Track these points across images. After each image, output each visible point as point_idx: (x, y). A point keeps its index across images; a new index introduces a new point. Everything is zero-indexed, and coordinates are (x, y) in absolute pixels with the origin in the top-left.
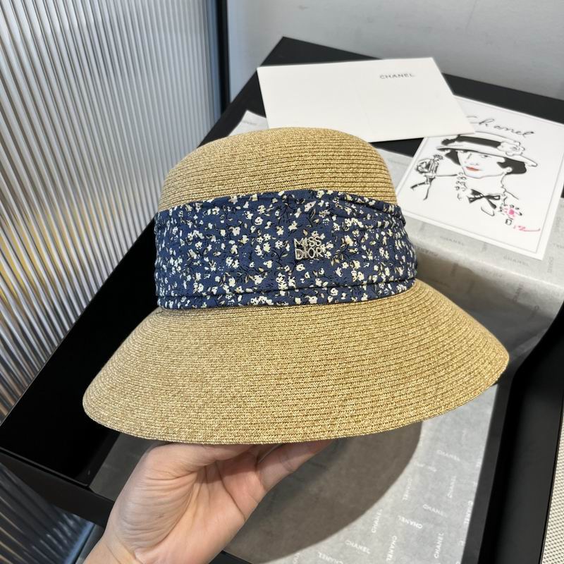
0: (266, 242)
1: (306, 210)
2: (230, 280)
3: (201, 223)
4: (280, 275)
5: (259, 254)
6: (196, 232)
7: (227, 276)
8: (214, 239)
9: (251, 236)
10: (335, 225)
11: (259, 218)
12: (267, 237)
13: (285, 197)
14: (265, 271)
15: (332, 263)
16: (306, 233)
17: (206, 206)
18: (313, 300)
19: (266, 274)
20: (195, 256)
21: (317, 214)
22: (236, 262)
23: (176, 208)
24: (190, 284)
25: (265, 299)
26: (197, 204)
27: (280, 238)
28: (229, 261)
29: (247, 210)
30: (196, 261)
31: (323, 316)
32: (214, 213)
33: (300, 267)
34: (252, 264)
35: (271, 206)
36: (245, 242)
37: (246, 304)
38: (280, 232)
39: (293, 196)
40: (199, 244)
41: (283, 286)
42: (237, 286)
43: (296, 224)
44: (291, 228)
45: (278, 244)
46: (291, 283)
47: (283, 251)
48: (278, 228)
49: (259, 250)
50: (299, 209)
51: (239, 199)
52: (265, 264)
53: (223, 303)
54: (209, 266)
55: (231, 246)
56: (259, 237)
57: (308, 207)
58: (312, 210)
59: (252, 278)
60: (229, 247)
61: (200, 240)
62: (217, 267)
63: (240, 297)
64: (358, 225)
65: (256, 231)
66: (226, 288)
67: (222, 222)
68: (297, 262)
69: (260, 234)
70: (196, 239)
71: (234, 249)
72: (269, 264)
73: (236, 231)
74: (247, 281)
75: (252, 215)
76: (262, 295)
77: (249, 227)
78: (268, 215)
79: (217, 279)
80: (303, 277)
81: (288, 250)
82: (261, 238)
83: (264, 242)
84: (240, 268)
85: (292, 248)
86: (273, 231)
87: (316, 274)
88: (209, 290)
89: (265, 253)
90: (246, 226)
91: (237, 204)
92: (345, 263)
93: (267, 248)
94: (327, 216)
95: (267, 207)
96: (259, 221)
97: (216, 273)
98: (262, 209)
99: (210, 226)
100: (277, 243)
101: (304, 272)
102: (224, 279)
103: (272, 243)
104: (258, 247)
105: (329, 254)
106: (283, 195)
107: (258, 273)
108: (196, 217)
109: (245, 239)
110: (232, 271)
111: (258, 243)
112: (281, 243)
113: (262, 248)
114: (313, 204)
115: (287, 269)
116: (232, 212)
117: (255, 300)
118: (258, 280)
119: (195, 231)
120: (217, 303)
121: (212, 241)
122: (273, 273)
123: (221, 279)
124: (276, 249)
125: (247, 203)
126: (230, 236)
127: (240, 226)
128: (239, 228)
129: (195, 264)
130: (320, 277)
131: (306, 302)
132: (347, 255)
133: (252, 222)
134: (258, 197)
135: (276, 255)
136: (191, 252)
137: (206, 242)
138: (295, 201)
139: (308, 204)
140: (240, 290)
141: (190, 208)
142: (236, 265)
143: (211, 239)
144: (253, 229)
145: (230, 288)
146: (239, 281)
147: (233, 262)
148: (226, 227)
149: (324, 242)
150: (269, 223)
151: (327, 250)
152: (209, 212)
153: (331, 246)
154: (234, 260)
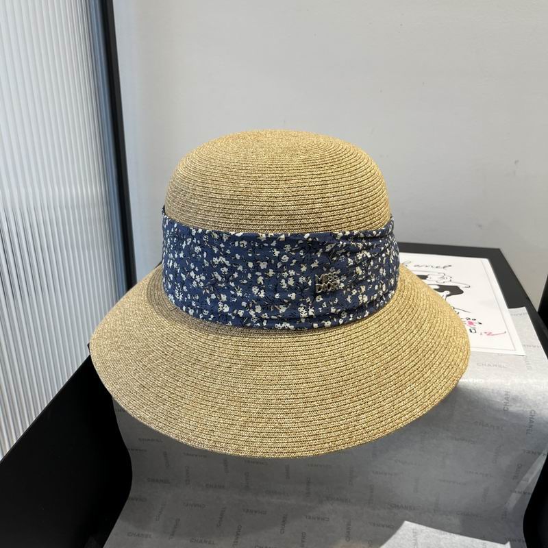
0: (290, 277)
1: (327, 250)
2: (256, 307)
3: (228, 252)
4: (302, 305)
5: (284, 287)
6: (222, 259)
7: (253, 303)
8: (240, 268)
9: (276, 271)
10: (349, 260)
11: (285, 256)
12: (292, 273)
13: (310, 239)
14: (289, 302)
15: (344, 292)
16: (325, 269)
17: (233, 238)
18: (328, 323)
19: (290, 304)
20: (220, 279)
21: (335, 253)
22: (262, 291)
23: (200, 231)
24: (215, 302)
25: (288, 325)
26: (224, 235)
27: (303, 274)
28: (255, 290)
29: (274, 247)
30: (221, 283)
31: (336, 337)
32: (242, 246)
33: (319, 299)
34: (277, 295)
35: (297, 246)
36: (271, 275)
37: (271, 328)
38: (304, 269)
39: (317, 239)
40: (225, 270)
41: (304, 315)
42: (263, 312)
43: (318, 262)
44: (313, 266)
45: (302, 280)
46: (311, 312)
47: (305, 285)
48: (302, 265)
49: (284, 283)
50: (321, 250)
51: (267, 238)
52: (289, 296)
53: (249, 325)
54: (234, 290)
55: (258, 276)
56: (284, 272)
57: (328, 248)
58: (332, 250)
59: (277, 307)
60: (255, 277)
61: (227, 266)
62: (242, 292)
63: (265, 321)
64: (367, 256)
65: (282, 267)
66: (252, 313)
67: (250, 255)
68: (316, 295)
69: (285, 270)
70: (222, 265)
71: (260, 280)
72: (293, 296)
73: (263, 265)
74: (272, 310)
75: (279, 252)
76: (285, 321)
77: (276, 263)
78: (293, 254)
79: (244, 304)
80: (321, 307)
81: (310, 285)
82: (286, 273)
83: (289, 277)
84: (266, 298)
85: (314, 283)
86: (297, 268)
87: (331, 303)
88: (235, 312)
89: (289, 286)
90: (273, 261)
91: (265, 242)
92: (355, 290)
93: (291, 282)
94: (343, 254)
95: (293, 246)
96: (285, 258)
97: (243, 298)
98: (288, 248)
99: (238, 256)
100: (300, 278)
101: (322, 302)
102: (251, 305)
103: (296, 278)
104: (283, 281)
105: (342, 285)
106: (309, 237)
107: (283, 303)
108: (222, 245)
109: (271, 273)
110: (258, 299)
111: (283, 278)
112: (304, 278)
113: (286, 282)
114: (333, 245)
115: (308, 300)
116: (260, 248)
117: (279, 325)
118: (283, 309)
119: (221, 257)
120: (242, 323)
121: (238, 269)
122: (296, 304)
123: (248, 305)
124: (299, 283)
125: (275, 241)
126: (257, 268)
127: (267, 261)
128: (266, 263)
129: (219, 285)
130: (335, 305)
131: (322, 327)
132: (357, 284)
133: (279, 259)
134: (286, 238)
135: (299, 288)
136: (216, 274)
137: (232, 270)
138: (318, 243)
139: (329, 245)
140: (265, 316)
141: (216, 236)
142: (262, 295)
143: (237, 268)
144: (279, 265)
145: (256, 314)
146: (265, 309)
147: (259, 291)
148: (254, 260)
149: (339, 276)
150: (294, 261)
151: (341, 282)
152: (237, 244)
153: (344, 278)
154: (260, 289)
